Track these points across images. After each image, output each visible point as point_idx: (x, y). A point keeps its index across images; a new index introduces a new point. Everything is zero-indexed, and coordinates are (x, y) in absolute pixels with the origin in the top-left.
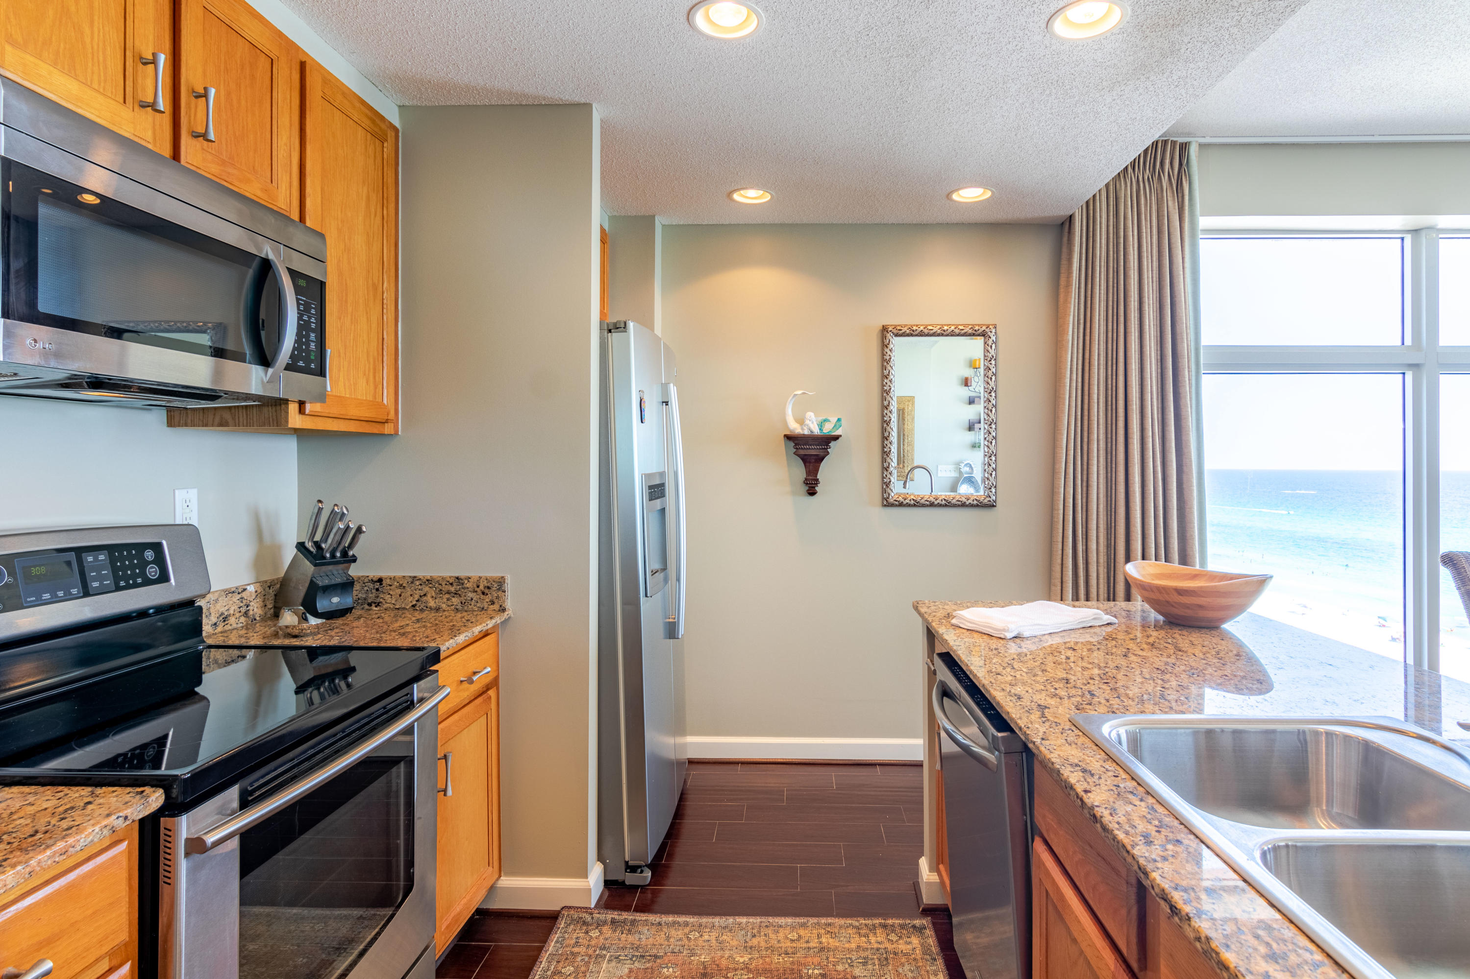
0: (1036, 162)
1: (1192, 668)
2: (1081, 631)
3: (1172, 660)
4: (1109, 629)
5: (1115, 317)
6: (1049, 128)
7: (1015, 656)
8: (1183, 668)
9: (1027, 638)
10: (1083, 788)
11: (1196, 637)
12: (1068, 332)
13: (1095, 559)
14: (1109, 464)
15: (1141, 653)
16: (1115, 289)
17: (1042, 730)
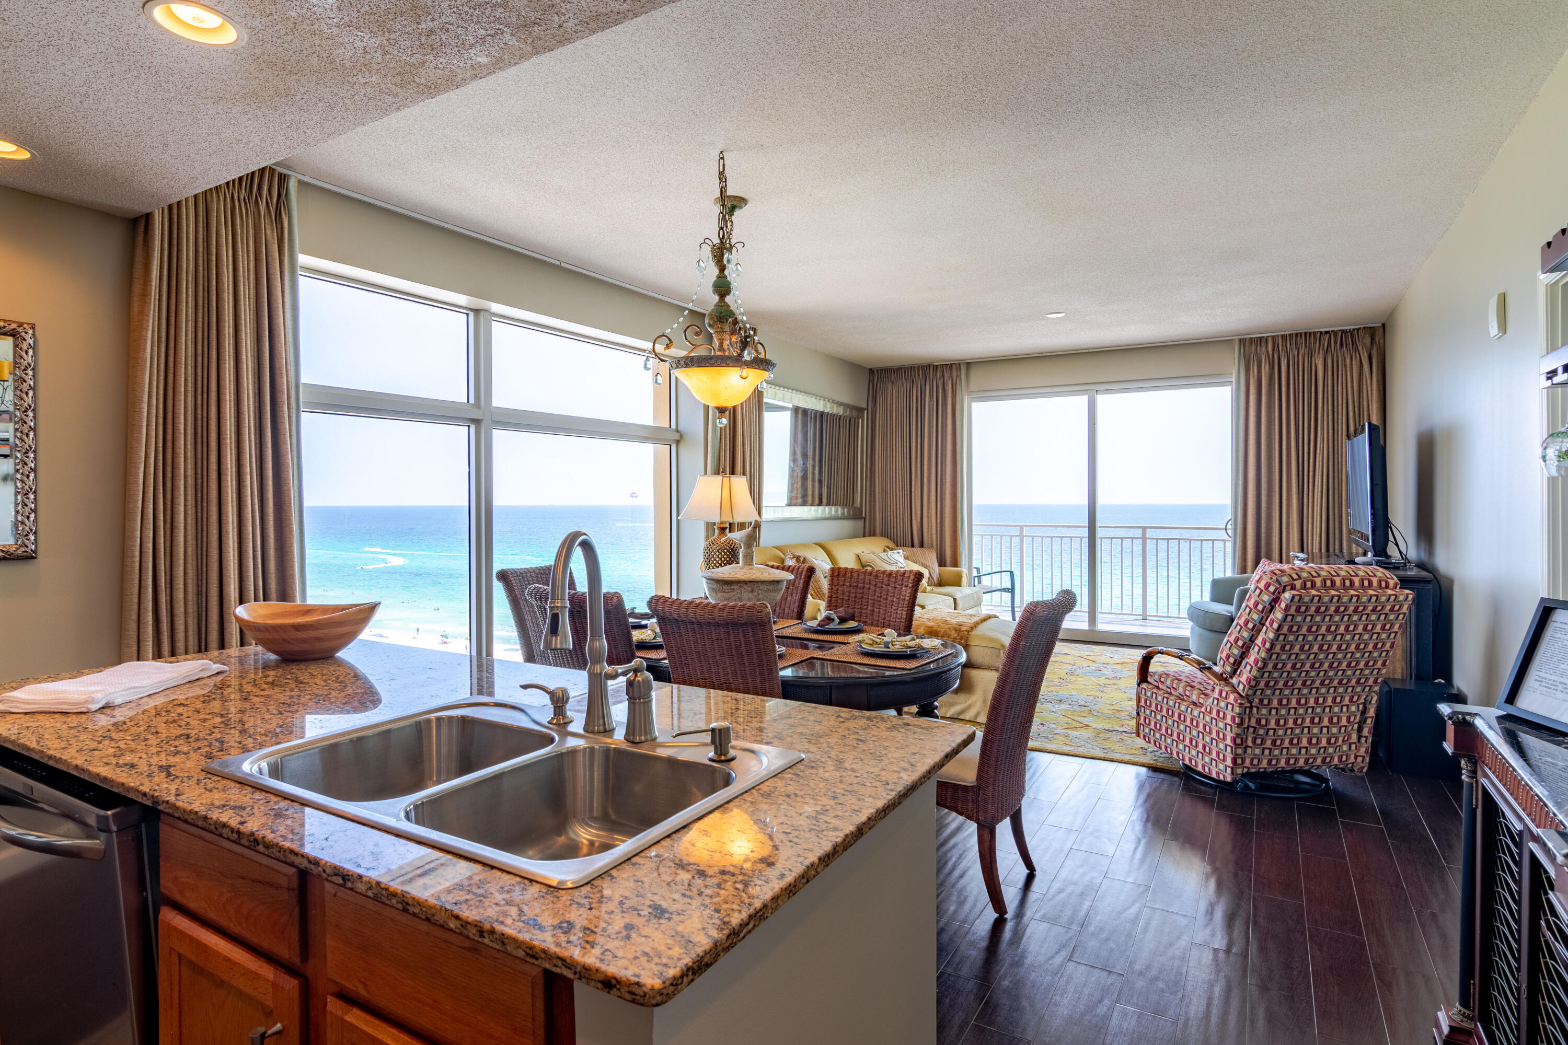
0: (108, 141)
1: (317, 695)
2: (187, 686)
3: (296, 692)
4: (220, 678)
5: (206, 341)
6: (131, 111)
7: (110, 727)
8: (308, 697)
9: (119, 706)
10: (237, 821)
11: (313, 668)
12: (145, 349)
13: (182, 610)
14: (199, 503)
15: (262, 693)
16: (206, 310)
17: (173, 788)
